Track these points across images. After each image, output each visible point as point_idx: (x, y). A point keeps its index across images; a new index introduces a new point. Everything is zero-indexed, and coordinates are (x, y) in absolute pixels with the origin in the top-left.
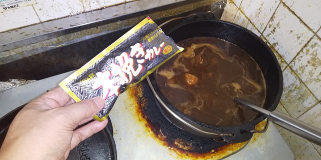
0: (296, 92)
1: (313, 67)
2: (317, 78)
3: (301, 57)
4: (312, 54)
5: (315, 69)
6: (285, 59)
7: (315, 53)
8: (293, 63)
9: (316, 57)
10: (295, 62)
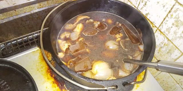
0: (165, 48)
1: (177, 28)
2: (180, 36)
3: (167, 21)
4: (175, 17)
5: (179, 29)
6: (155, 25)
7: (177, 17)
8: (161, 26)
9: (178, 20)
10: (162, 26)
